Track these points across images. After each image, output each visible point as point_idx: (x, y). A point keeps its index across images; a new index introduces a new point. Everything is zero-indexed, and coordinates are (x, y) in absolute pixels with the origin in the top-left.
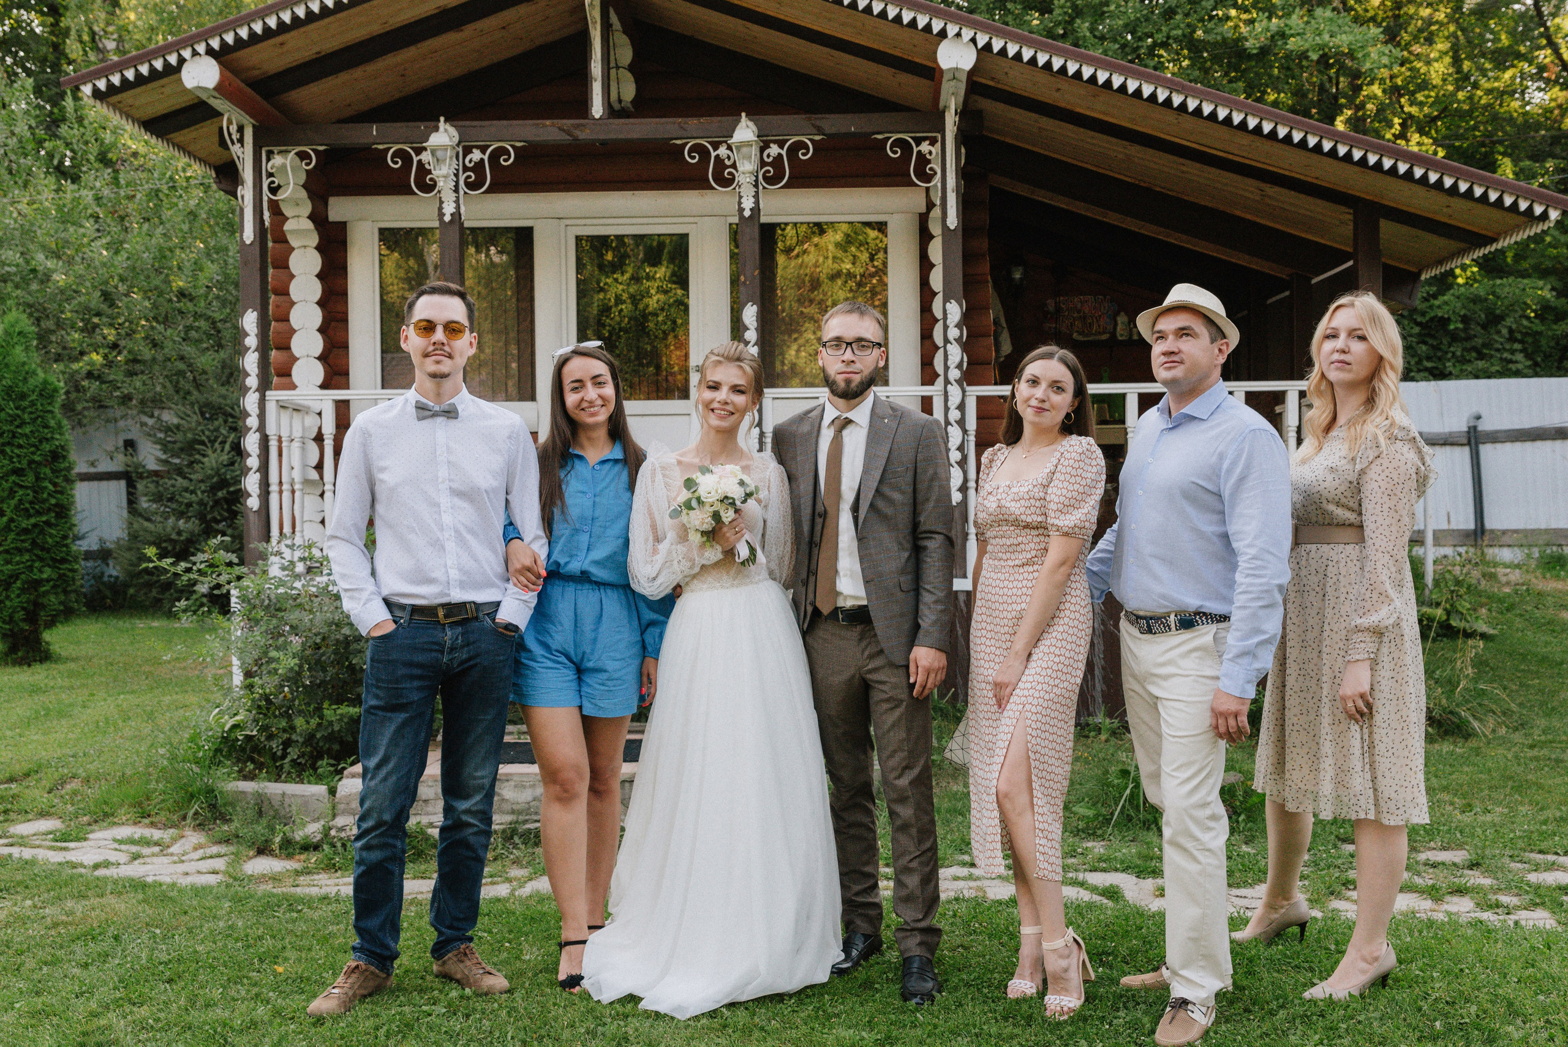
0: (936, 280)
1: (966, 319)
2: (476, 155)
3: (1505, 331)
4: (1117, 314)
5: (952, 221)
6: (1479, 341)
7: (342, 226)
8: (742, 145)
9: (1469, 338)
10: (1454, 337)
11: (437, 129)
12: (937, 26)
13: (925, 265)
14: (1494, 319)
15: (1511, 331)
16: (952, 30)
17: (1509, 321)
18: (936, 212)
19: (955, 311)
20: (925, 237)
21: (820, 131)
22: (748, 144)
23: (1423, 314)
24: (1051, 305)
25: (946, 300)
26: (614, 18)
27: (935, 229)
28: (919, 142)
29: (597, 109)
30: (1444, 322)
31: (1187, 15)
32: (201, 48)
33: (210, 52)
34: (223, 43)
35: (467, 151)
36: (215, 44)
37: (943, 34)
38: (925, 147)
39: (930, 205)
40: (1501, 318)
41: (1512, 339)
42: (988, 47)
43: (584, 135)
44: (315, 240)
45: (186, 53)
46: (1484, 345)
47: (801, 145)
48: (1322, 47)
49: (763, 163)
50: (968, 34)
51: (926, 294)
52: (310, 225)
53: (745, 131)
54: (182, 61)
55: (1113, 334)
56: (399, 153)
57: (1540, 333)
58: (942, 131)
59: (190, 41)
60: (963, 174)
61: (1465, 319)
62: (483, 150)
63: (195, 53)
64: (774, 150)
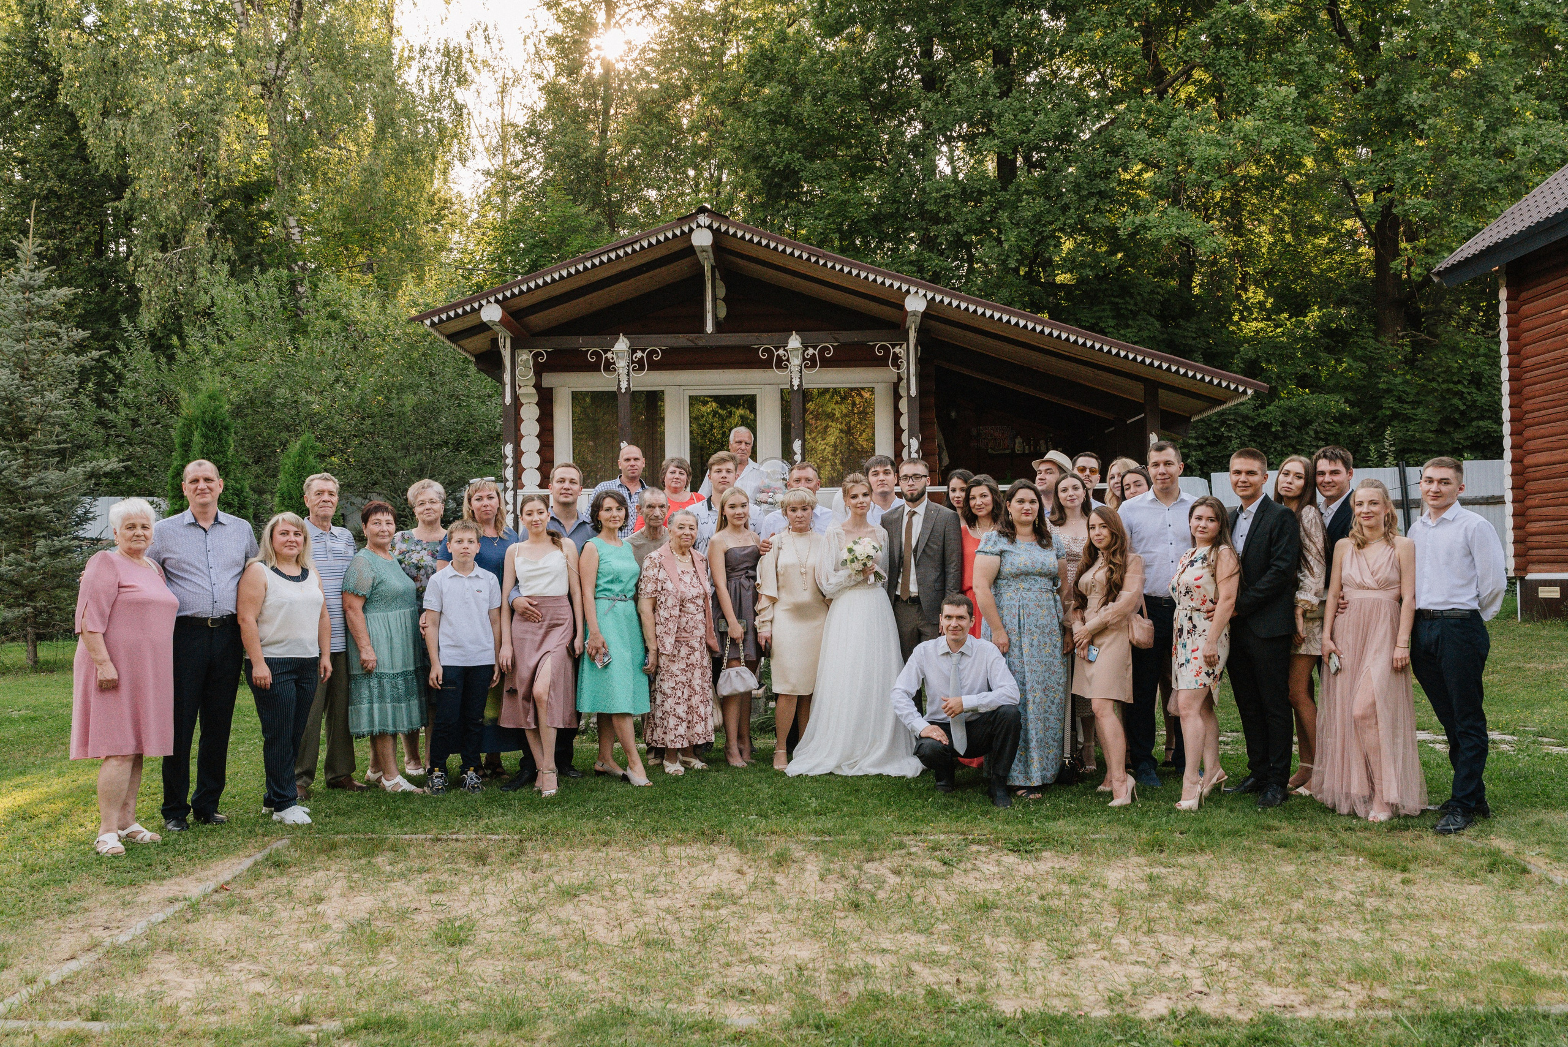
0: (904, 422)
1: (922, 445)
2: (639, 354)
3: (1311, 433)
4: (1015, 437)
5: (913, 392)
6: (1293, 440)
7: (550, 390)
8: (793, 350)
9: (1286, 437)
10: (1276, 437)
11: (617, 339)
12: (905, 287)
13: (897, 414)
14: (1306, 423)
15: (1316, 432)
16: (913, 290)
17: (1315, 426)
18: (903, 383)
19: (915, 444)
20: (897, 397)
21: (837, 340)
22: (797, 349)
23: (1253, 420)
24: (974, 432)
25: (910, 437)
26: (717, 275)
27: (903, 392)
28: (893, 346)
29: (709, 328)
30: (1268, 426)
31: (1077, 209)
32: (492, 299)
33: (497, 301)
34: (505, 297)
35: (634, 351)
36: (500, 297)
37: (908, 291)
38: (897, 349)
39: (900, 379)
40: (1310, 422)
41: (1318, 438)
42: (933, 298)
43: (701, 343)
44: (536, 399)
45: (484, 302)
46: (1298, 443)
47: (826, 348)
48: (1171, 236)
49: (804, 359)
50: (921, 292)
51: (898, 431)
52: (534, 391)
53: (795, 342)
54: (481, 306)
55: (1013, 449)
56: (594, 353)
57: (1339, 434)
58: (907, 340)
59: (486, 296)
60: (920, 361)
61: (1283, 424)
62: (643, 351)
63: (489, 302)
64: (811, 351)
